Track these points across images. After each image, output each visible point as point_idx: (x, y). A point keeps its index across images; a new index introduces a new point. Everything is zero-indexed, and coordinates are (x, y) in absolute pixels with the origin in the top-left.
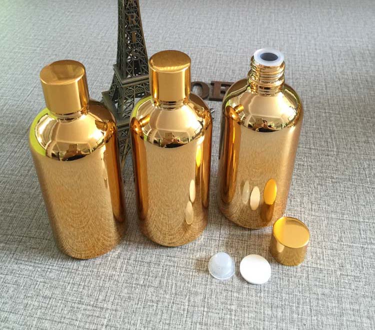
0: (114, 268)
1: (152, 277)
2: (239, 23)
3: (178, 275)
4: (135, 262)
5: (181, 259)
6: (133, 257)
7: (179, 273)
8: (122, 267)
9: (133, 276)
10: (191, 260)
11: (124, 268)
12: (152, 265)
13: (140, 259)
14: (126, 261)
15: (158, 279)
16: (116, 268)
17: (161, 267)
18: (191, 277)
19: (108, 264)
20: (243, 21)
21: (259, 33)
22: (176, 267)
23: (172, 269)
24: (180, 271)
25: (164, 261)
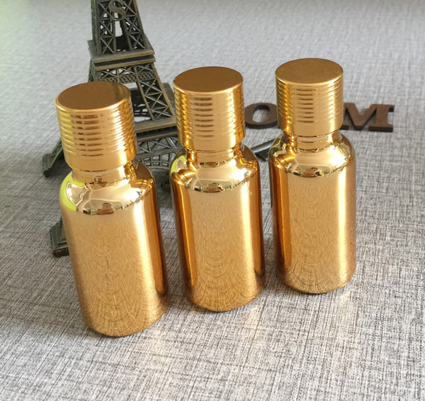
0: (48, 373)
1: (116, 388)
2: (347, 33)
3: (167, 386)
4: (89, 364)
5: (178, 360)
6: (88, 356)
7: (168, 382)
8: (63, 371)
9: (81, 386)
10: (195, 362)
11: (67, 374)
12: (121, 369)
13: (100, 359)
14: (73, 361)
15: (125, 392)
16: (52, 373)
17: (137, 373)
18: (189, 390)
19: (38, 367)
20: (353, 30)
21: (377, 43)
22: (164, 373)
23: (156, 375)
24: (170, 379)
25: (144, 362)
